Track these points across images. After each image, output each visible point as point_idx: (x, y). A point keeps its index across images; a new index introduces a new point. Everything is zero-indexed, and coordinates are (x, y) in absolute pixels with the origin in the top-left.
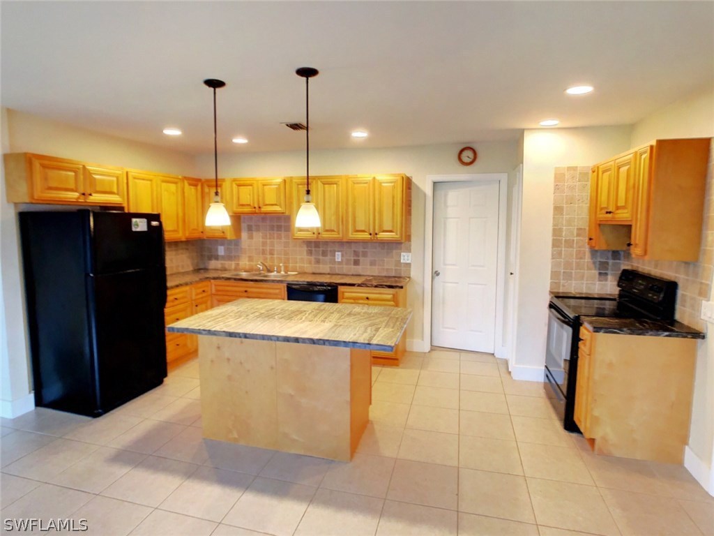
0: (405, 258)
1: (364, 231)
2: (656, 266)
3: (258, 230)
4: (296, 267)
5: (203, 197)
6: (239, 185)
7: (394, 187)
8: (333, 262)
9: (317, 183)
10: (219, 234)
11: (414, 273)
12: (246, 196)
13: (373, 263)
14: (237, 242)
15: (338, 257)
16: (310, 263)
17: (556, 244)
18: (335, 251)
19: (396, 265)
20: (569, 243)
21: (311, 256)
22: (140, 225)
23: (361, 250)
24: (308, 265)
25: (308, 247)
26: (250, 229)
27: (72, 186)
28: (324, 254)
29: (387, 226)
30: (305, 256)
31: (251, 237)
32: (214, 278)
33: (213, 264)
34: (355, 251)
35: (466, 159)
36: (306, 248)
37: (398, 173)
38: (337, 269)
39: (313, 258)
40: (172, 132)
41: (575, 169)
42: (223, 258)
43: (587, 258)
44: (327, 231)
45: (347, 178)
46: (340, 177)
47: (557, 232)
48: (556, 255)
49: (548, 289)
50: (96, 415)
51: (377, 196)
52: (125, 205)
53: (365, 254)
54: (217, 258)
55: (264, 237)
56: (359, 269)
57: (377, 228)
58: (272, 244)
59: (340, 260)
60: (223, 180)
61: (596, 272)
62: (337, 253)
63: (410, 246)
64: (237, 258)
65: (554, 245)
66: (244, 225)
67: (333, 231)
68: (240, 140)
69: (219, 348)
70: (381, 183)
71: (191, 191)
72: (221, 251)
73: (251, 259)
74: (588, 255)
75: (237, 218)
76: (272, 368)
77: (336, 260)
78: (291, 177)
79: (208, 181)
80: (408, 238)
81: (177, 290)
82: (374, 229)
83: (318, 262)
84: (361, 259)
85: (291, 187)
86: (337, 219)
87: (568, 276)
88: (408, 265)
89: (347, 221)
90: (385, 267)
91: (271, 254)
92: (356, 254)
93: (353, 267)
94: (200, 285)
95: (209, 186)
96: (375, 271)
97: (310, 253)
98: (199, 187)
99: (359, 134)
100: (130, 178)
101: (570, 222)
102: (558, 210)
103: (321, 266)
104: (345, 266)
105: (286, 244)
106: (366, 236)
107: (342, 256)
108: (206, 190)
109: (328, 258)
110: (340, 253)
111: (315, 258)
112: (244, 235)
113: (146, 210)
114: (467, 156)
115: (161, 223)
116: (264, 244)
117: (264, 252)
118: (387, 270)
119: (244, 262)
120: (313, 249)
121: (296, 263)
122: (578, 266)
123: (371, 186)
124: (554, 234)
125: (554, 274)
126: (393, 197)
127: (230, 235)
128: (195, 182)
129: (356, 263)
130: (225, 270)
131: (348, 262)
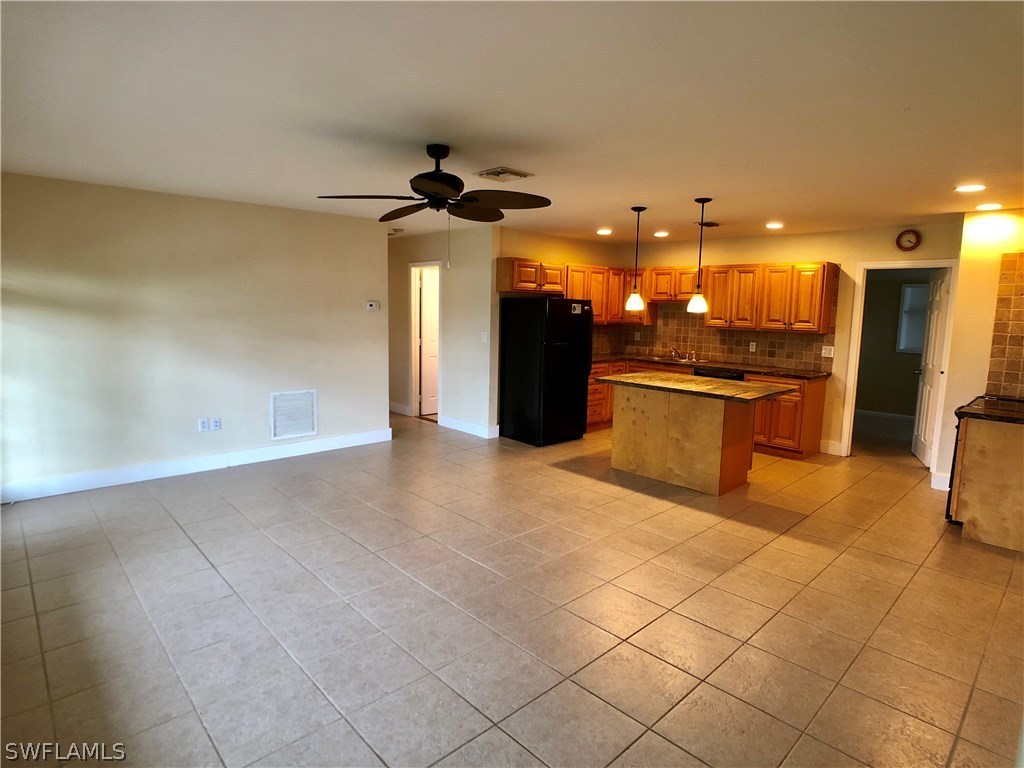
0: (827, 351)
1: (778, 321)
3: (673, 317)
4: (709, 355)
5: (624, 285)
6: (658, 274)
7: (814, 275)
8: (747, 352)
9: (733, 271)
10: (635, 320)
11: (836, 369)
12: (664, 284)
13: (790, 356)
14: (653, 328)
15: (753, 347)
16: (723, 352)
17: (998, 340)
18: (749, 341)
19: (816, 359)
20: (1016, 341)
21: (724, 344)
22: (577, 310)
23: (776, 341)
24: (720, 354)
25: (721, 335)
26: (666, 317)
27: (533, 279)
28: (738, 343)
29: (804, 315)
30: (718, 345)
31: (666, 324)
32: (629, 360)
33: (630, 349)
34: (770, 342)
35: (906, 244)
36: (719, 337)
37: (818, 261)
38: (751, 360)
39: (725, 347)
40: (605, 232)
42: (640, 343)
44: (740, 319)
45: (765, 266)
46: (757, 266)
47: (1000, 327)
48: (997, 353)
50: (539, 446)
51: (795, 285)
52: (564, 293)
53: (781, 346)
54: (633, 343)
55: (679, 325)
56: (775, 361)
57: (793, 317)
58: (686, 332)
59: (754, 351)
60: (644, 270)
62: (751, 343)
63: (834, 338)
64: (652, 344)
65: (995, 342)
66: (660, 313)
67: (746, 320)
68: (661, 234)
69: (628, 400)
70: (800, 272)
71: (614, 280)
72: (637, 336)
73: (664, 345)
75: (653, 306)
76: (665, 417)
77: (751, 350)
78: (709, 266)
79: (630, 270)
80: (832, 331)
81: (598, 365)
82: (790, 319)
83: (731, 351)
84: (777, 351)
85: (707, 276)
86: (752, 308)
87: (1012, 377)
88: (830, 360)
89: (761, 310)
90: (805, 361)
91: (685, 341)
92: (772, 344)
93: (766, 358)
94: (616, 364)
95: (630, 275)
96: (791, 364)
97: (723, 342)
98: (622, 277)
99: (774, 226)
100: (569, 271)
101: (1019, 316)
102: (1003, 302)
103: (734, 355)
104: (757, 357)
105: (700, 333)
106: (779, 326)
107: (757, 346)
108: (628, 279)
109: (742, 348)
110: (754, 344)
111: (729, 348)
112: (660, 322)
113: (579, 297)
114: (910, 238)
115: (591, 308)
116: (679, 331)
117: (677, 339)
118: (806, 364)
119: (658, 348)
120: (727, 338)
121: (708, 351)
123: (790, 275)
125: (991, 376)
126: (812, 286)
127: (646, 321)
128: (618, 271)
129: (772, 354)
130: (640, 354)
131: (763, 353)
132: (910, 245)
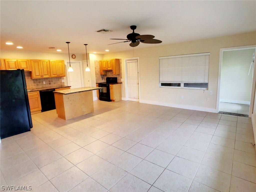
0: (63, 81)
1: (56, 75)
2: (113, 76)
4: (30, 88)
7: (62, 63)
8: (43, 84)
11: (65, 85)
13: (54, 83)
16: (35, 86)
17: (96, 74)
18: (43, 81)
19: (61, 83)
20: (98, 74)
21: (35, 83)
23: (51, 80)
24: (34, 87)
25: (33, 81)
28: (39, 82)
29: (61, 73)
30: (33, 84)
34: (49, 81)
35: (74, 57)
38: (44, 86)
39: (36, 84)
41: (97, 61)
43: (100, 77)
44: (45, 75)
45: (49, 61)
47: (96, 72)
48: (96, 76)
49: (95, 83)
56: (51, 85)
59: (45, 84)
61: (102, 79)
62: (44, 82)
63: (64, 78)
65: (96, 75)
67: (47, 75)
74: (100, 76)
77: (44, 84)
82: (58, 74)
84: (51, 82)
85: (31, 63)
87: (98, 80)
88: (64, 83)
90: (58, 84)
93: (49, 85)
99: (59, 50)
101: (97, 70)
102: (95, 68)
103: (39, 86)
104: (46, 85)
109: (41, 83)
110: (45, 82)
111: (37, 84)
114: (74, 56)
118: (59, 85)
120: (35, 81)
121: (30, 86)
122: (99, 78)
123: (56, 63)
124: (95, 73)
125: (96, 80)
126: (62, 66)
129: (50, 84)
131: (47, 84)
132: (75, 57)
